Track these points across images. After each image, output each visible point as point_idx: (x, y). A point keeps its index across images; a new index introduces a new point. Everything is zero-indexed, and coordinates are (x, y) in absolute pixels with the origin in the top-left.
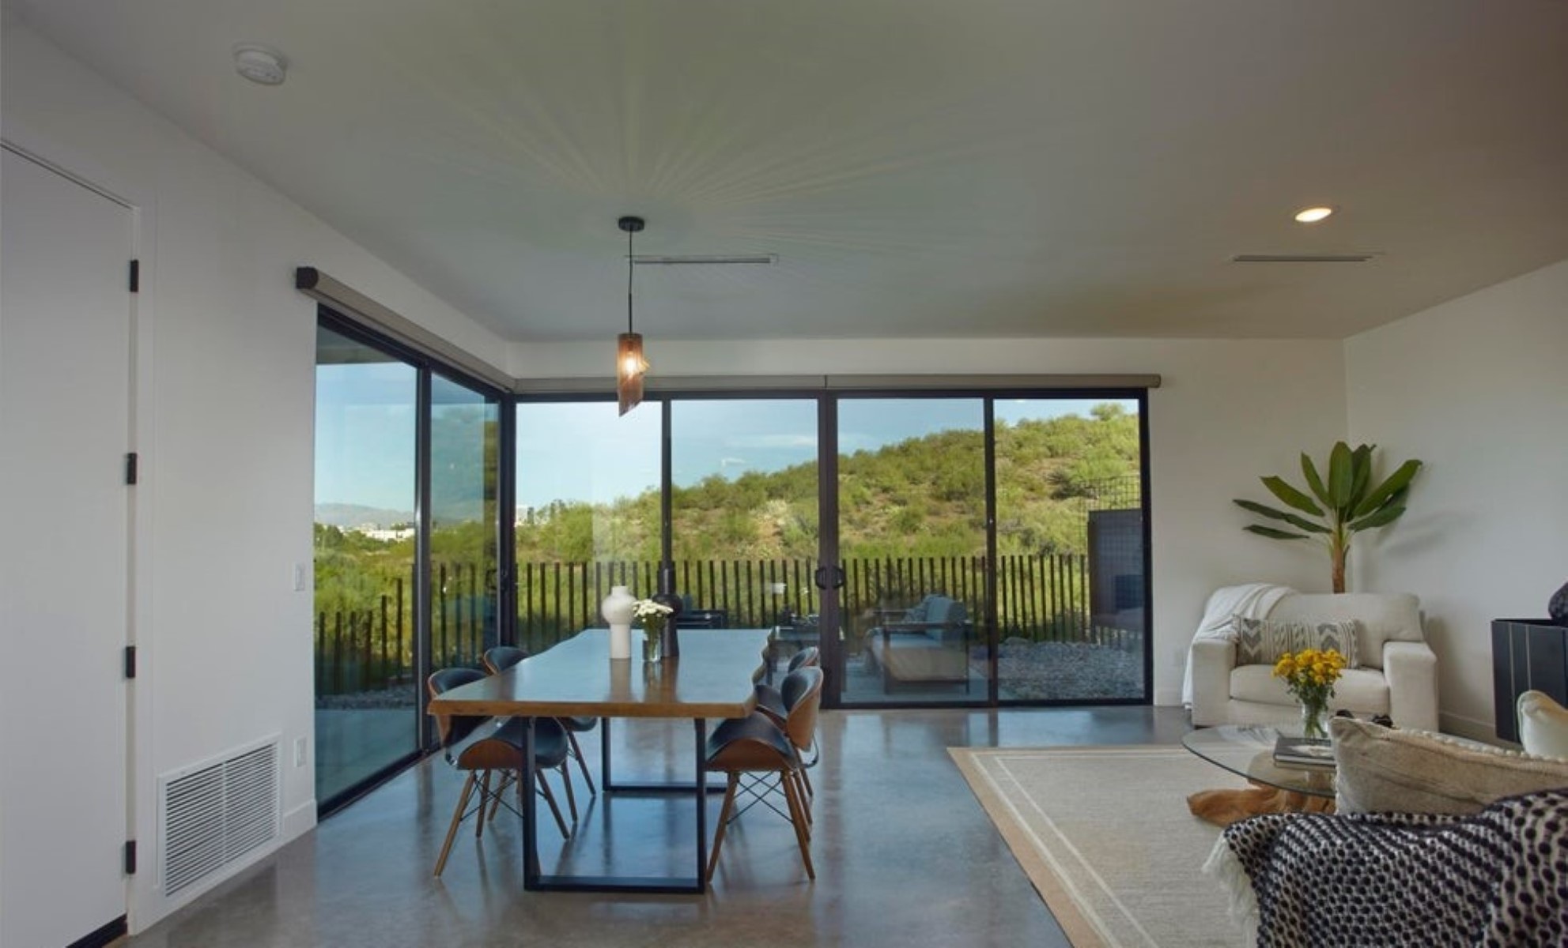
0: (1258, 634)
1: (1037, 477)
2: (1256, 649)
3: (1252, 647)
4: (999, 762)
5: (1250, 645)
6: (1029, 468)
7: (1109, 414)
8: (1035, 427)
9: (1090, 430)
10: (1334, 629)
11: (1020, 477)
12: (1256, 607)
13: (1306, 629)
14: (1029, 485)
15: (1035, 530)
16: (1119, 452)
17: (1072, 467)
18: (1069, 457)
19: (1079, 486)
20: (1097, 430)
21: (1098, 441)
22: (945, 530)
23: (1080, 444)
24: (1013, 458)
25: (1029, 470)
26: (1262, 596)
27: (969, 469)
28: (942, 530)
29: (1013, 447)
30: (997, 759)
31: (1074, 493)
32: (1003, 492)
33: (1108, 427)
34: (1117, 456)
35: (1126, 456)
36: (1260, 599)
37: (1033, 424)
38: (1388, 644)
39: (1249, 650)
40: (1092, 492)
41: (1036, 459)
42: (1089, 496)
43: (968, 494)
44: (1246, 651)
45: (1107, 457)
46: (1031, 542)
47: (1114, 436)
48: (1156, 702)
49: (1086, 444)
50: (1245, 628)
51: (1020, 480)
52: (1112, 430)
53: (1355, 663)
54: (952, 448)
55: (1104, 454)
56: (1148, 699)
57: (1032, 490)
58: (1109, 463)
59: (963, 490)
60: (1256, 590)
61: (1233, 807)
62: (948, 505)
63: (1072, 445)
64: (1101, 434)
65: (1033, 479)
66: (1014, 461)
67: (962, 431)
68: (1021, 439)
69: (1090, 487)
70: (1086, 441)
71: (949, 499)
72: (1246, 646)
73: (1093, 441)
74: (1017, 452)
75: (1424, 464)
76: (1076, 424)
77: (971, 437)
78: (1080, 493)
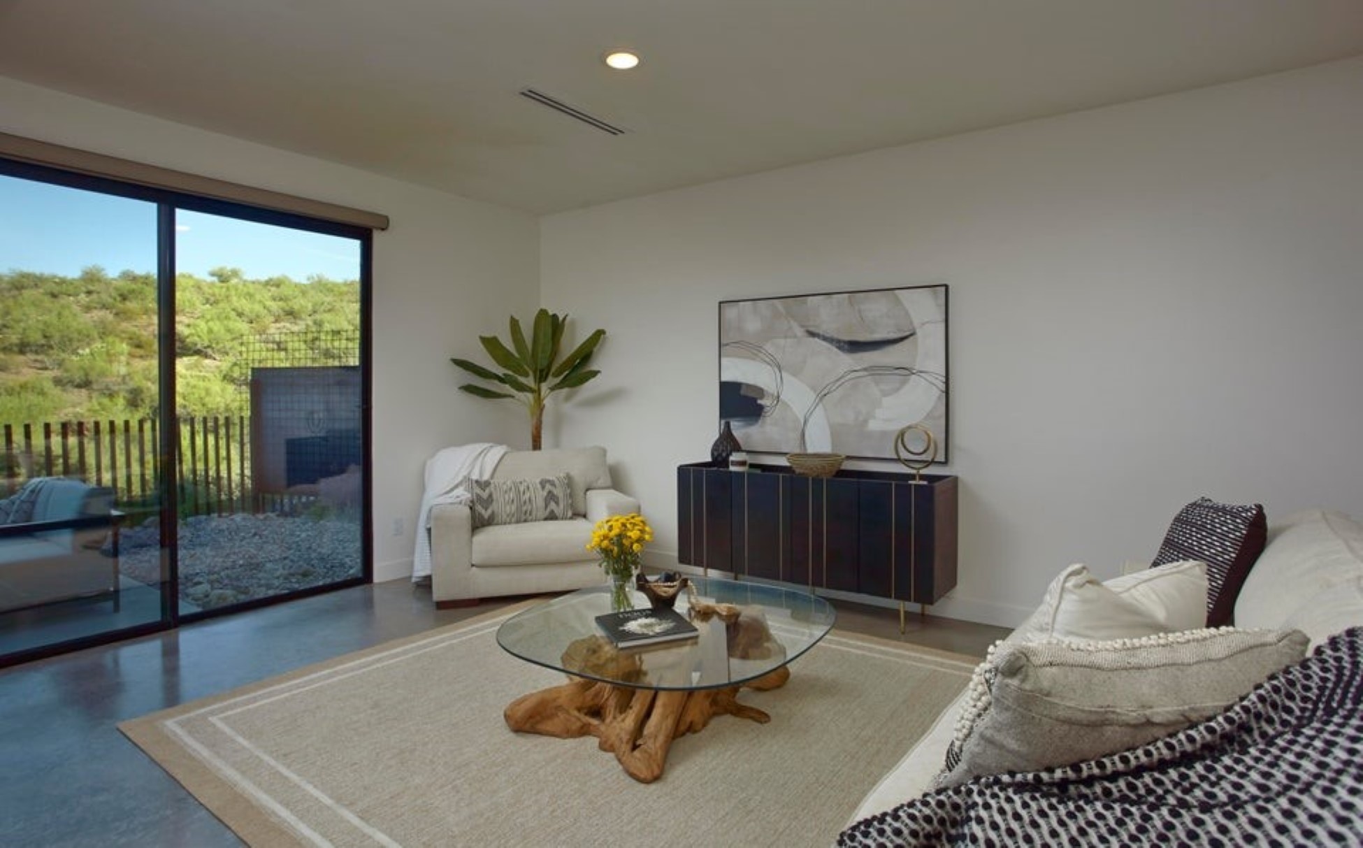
0: (490, 496)
1: (144, 333)
2: (489, 511)
3: (486, 509)
4: (220, 725)
5: (483, 507)
6: (135, 323)
7: (229, 276)
8: (142, 280)
9: (206, 289)
10: (552, 483)
11: (123, 332)
12: (481, 467)
13: (531, 486)
14: (136, 341)
15: (145, 390)
16: (240, 315)
17: (188, 326)
18: (184, 315)
19: (196, 344)
20: (217, 291)
21: (216, 302)
22: (18, 389)
23: (198, 303)
24: (114, 311)
25: (136, 326)
26: (485, 455)
27: (55, 320)
28: (13, 389)
29: (115, 299)
30: (213, 719)
31: (191, 352)
32: (102, 347)
33: (228, 289)
34: (238, 318)
35: (246, 319)
36: (484, 458)
37: (141, 277)
38: (588, 493)
39: (483, 512)
40: (209, 351)
41: (144, 314)
42: (206, 356)
43: (51, 347)
44: (480, 514)
45: (227, 318)
46: (140, 402)
47: (234, 299)
48: (377, 578)
49: (204, 304)
50: (478, 490)
51: (123, 335)
52: (233, 293)
53: (570, 514)
54: (26, 293)
55: (224, 315)
56: (366, 576)
57: (139, 346)
58: (231, 324)
59: (43, 341)
60: (480, 450)
61: (559, 708)
62: (21, 358)
63: (187, 304)
64: (220, 295)
65: (142, 335)
66: (117, 314)
67: (42, 275)
68: (126, 292)
69: (208, 347)
70: (204, 302)
71: (22, 352)
72: (479, 508)
73: (212, 301)
74: (121, 305)
75: (607, 334)
76: (191, 283)
77: (55, 283)
78: (198, 352)
